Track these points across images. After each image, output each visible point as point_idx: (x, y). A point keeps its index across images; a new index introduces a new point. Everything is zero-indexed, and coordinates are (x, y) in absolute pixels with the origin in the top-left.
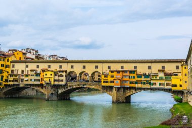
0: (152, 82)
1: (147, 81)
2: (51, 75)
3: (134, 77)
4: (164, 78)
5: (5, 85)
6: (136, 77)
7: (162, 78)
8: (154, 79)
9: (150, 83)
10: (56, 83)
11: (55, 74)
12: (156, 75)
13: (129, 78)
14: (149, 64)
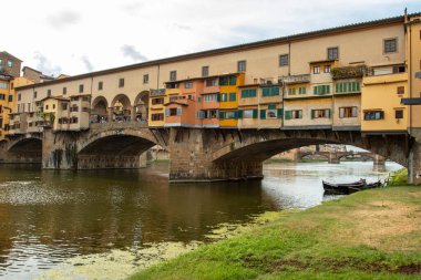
0: (287, 107)
1: (272, 106)
2: (54, 106)
3: (233, 97)
4: (332, 91)
5: (7, 136)
6: (239, 96)
7: (325, 88)
8: (297, 96)
9: (280, 112)
10: (65, 127)
11: (64, 103)
12: (303, 83)
13: (219, 100)
14: (284, 49)
